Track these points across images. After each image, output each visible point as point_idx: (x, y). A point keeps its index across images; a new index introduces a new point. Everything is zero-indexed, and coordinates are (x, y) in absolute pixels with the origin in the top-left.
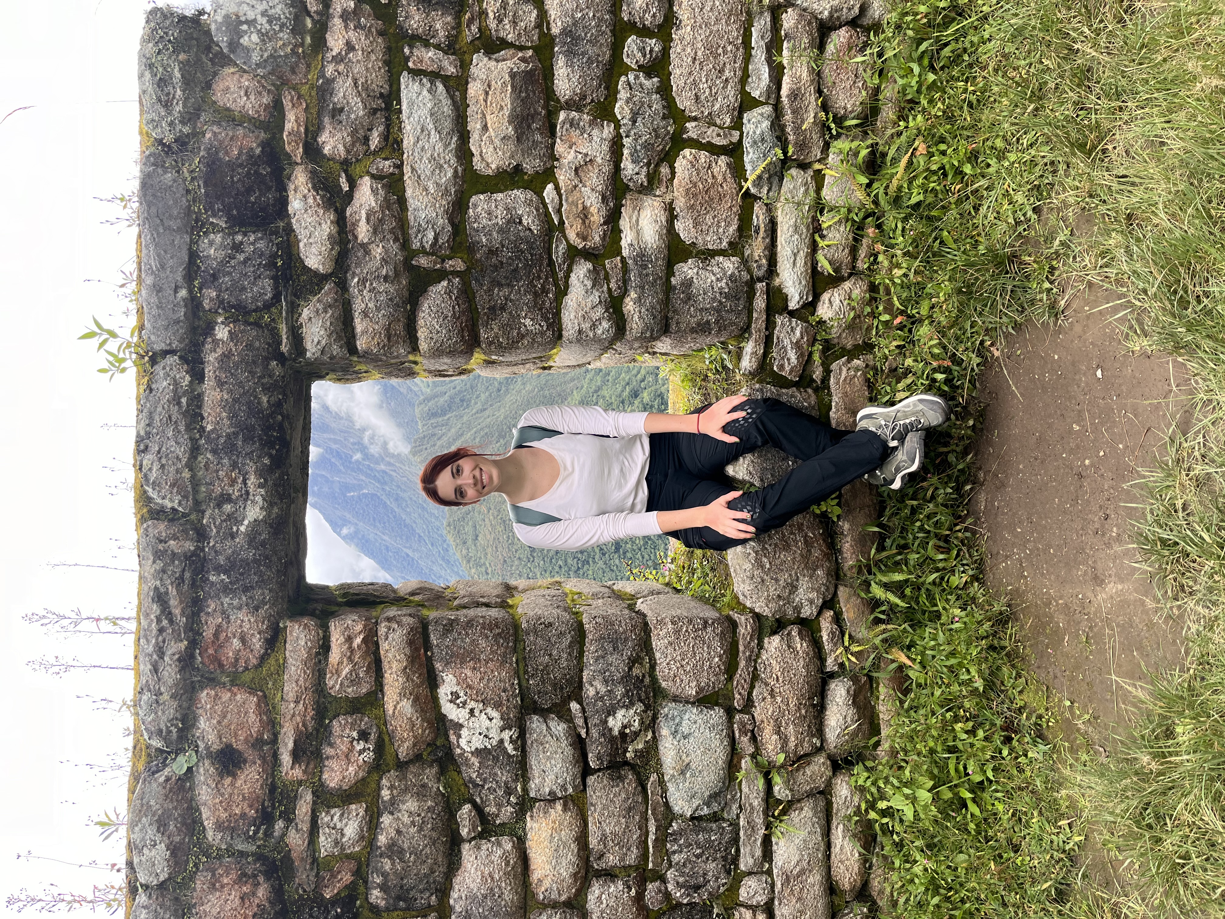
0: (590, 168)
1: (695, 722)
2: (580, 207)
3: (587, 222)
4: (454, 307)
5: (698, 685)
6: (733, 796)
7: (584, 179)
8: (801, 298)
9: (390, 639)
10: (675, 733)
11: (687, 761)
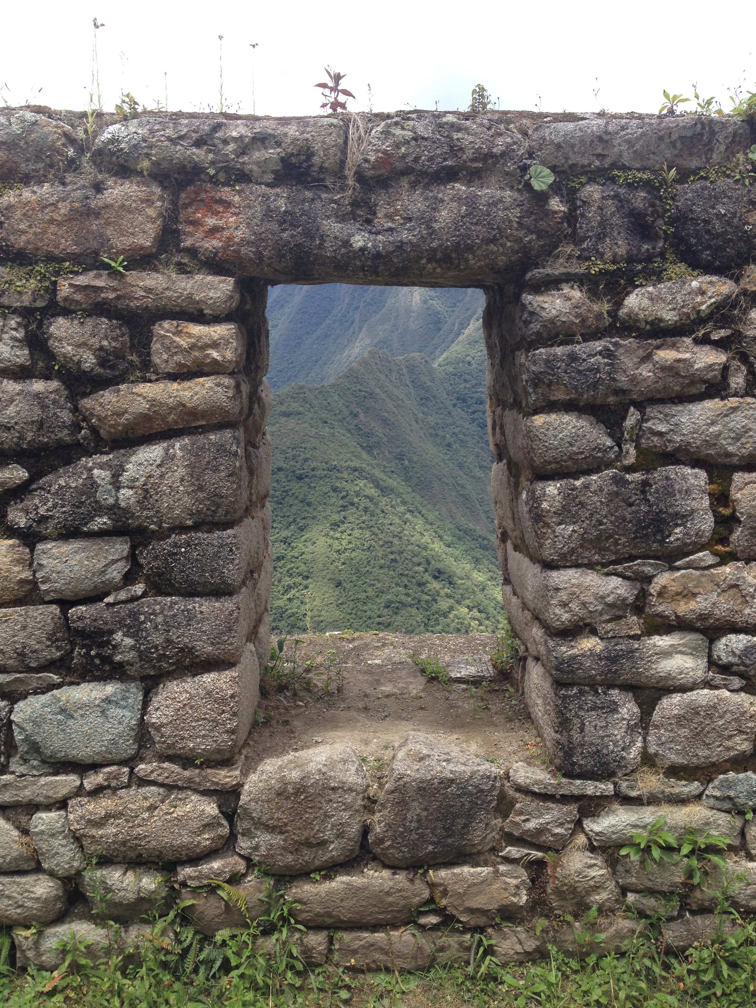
0: (739, 601)
1: (120, 723)
2: (696, 591)
3: (679, 598)
4: (582, 453)
5: (162, 725)
6: (34, 767)
7: (726, 595)
8: (597, 834)
9: (216, 389)
10: (108, 700)
11: (75, 715)
